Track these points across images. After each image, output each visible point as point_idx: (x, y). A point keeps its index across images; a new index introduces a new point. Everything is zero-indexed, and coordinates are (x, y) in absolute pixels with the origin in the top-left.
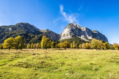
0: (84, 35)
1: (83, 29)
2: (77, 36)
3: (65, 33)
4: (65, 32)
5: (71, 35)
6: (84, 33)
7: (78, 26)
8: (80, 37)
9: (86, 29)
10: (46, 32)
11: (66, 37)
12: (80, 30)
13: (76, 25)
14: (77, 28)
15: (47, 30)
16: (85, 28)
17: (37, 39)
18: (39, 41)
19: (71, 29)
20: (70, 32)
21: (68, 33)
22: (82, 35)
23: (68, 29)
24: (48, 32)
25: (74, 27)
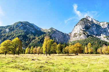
0: (105, 33)
1: (103, 25)
2: (94, 36)
3: (76, 32)
4: (76, 30)
5: (85, 35)
6: (105, 31)
7: (94, 22)
8: (99, 37)
10: (49, 32)
11: (78, 37)
12: (98, 26)
13: (92, 19)
14: (93, 24)
15: (51, 29)
16: (105, 23)
17: (39, 42)
18: (41, 43)
19: (84, 26)
20: (83, 30)
21: (81, 32)
22: (102, 35)
23: (80, 26)
24: (52, 31)
25: (89, 23)
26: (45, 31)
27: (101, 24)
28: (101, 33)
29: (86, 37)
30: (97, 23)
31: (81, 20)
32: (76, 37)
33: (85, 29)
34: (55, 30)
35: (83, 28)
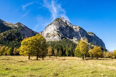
0: (76, 37)
1: (75, 28)
2: (68, 39)
3: (49, 32)
5: (60, 36)
6: (77, 35)
7: (68, 24)
8: (72, 40)
9: (80, 29)
10: (16, 28)
11: (51, 38)
12: (71, 29)
13: (66, 21)
14: (67, 26)
15: (19, 24)
16: (78, 27)
19: (59, 27)
20: (57, 30)
21: (55, 33)
22: (74, 38)
23: (55, 26)
24: (20, 27)
25: (63, 25)
26: (10, 26)
27: (74, 27)
28: (73, 37)
29: (60, 39)
30: (71, 26)
31: (56, 20)
32: (49, 37)
33: (59, 30)
34: (24, 26)
35: (57, 29)
